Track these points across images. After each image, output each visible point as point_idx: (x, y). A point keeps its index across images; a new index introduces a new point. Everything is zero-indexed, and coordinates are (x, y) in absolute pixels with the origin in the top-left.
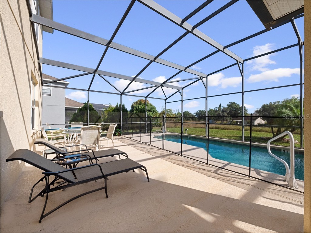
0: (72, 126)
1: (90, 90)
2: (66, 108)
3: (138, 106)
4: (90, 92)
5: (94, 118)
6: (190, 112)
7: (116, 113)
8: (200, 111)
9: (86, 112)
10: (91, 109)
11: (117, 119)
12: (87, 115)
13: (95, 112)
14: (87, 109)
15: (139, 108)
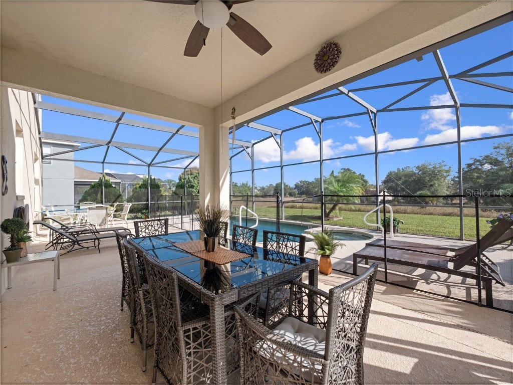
0: (81, 208)
1: (105, 161)
2: (75, 181)
4: (105, 164)
5: (112, 197)
6: (287, 184)
7: (143, 190)
9: (100, 189)
10: (108, 185)
11: (145, 198)
12: (102, 193)
13: (113, 189)
14: (102, 186)
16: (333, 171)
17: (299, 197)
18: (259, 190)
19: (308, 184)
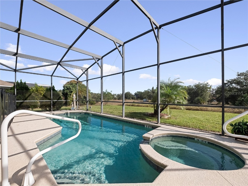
3: (69, 86)
6: (131, 93)
8: (138, 92)
15: (69, 88)
16: (153, 87)
17: (137, 100)
18: (116, 96)
19: (141, 93)
